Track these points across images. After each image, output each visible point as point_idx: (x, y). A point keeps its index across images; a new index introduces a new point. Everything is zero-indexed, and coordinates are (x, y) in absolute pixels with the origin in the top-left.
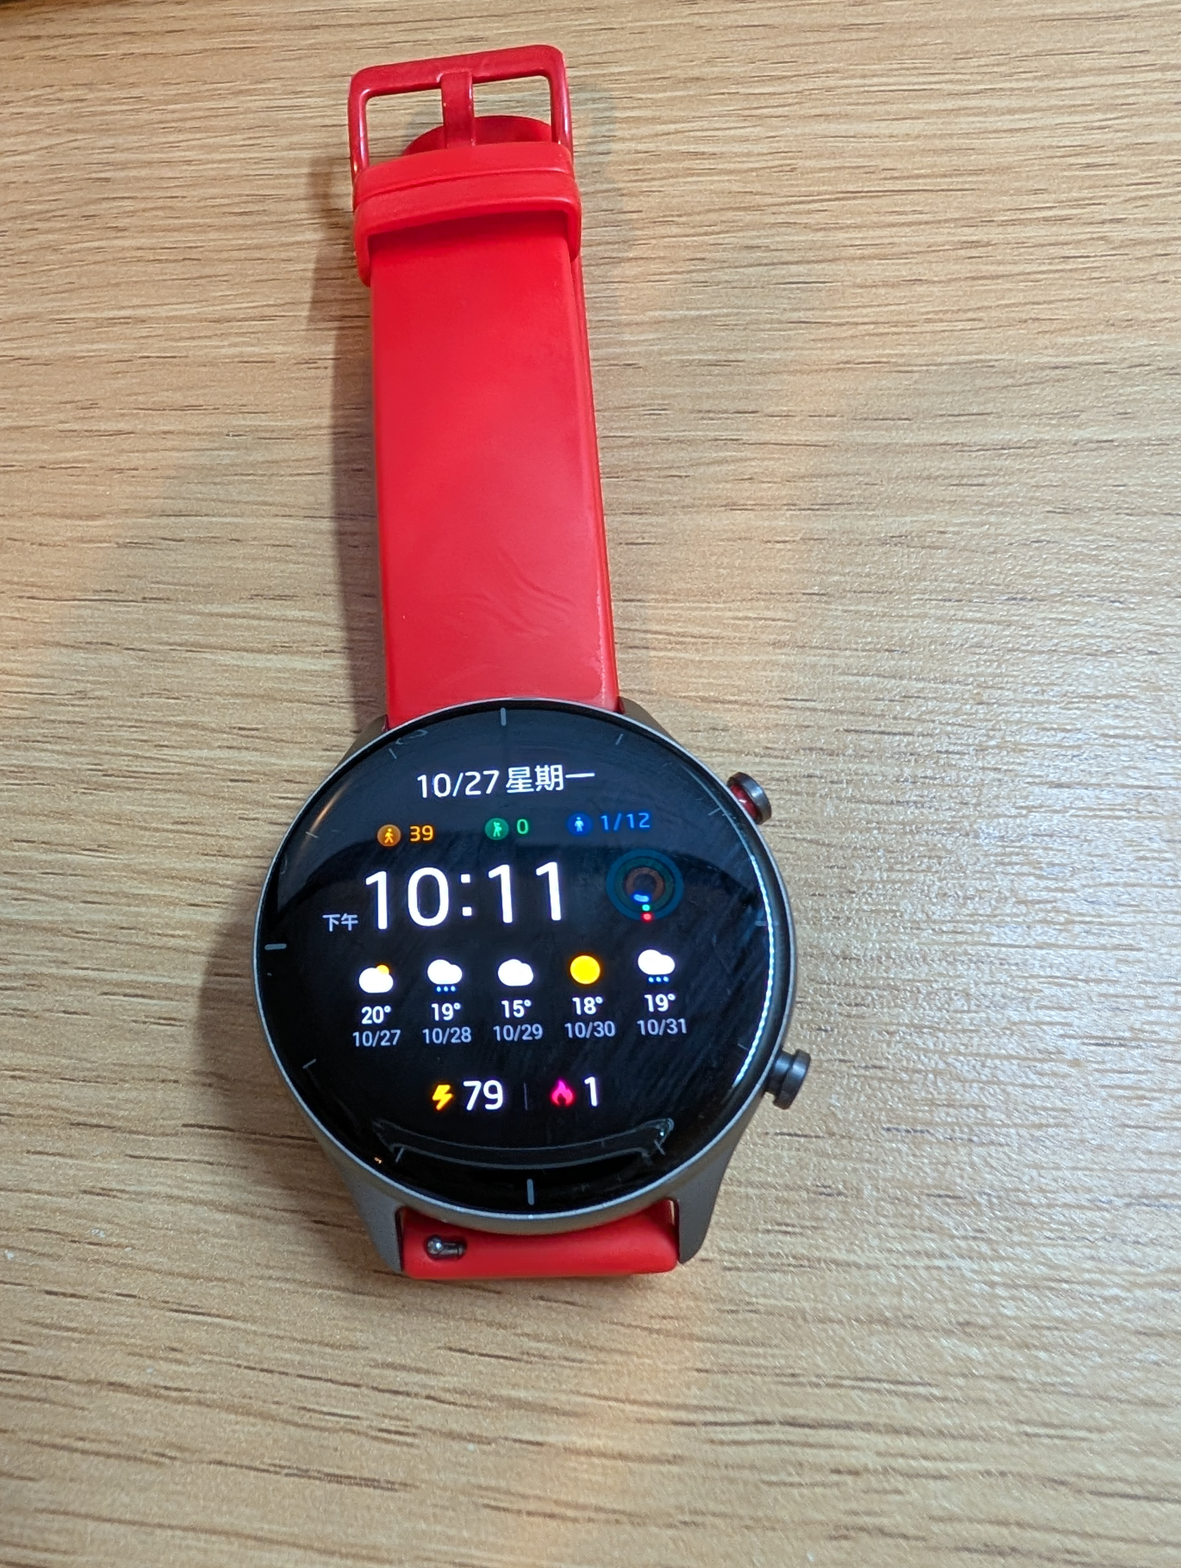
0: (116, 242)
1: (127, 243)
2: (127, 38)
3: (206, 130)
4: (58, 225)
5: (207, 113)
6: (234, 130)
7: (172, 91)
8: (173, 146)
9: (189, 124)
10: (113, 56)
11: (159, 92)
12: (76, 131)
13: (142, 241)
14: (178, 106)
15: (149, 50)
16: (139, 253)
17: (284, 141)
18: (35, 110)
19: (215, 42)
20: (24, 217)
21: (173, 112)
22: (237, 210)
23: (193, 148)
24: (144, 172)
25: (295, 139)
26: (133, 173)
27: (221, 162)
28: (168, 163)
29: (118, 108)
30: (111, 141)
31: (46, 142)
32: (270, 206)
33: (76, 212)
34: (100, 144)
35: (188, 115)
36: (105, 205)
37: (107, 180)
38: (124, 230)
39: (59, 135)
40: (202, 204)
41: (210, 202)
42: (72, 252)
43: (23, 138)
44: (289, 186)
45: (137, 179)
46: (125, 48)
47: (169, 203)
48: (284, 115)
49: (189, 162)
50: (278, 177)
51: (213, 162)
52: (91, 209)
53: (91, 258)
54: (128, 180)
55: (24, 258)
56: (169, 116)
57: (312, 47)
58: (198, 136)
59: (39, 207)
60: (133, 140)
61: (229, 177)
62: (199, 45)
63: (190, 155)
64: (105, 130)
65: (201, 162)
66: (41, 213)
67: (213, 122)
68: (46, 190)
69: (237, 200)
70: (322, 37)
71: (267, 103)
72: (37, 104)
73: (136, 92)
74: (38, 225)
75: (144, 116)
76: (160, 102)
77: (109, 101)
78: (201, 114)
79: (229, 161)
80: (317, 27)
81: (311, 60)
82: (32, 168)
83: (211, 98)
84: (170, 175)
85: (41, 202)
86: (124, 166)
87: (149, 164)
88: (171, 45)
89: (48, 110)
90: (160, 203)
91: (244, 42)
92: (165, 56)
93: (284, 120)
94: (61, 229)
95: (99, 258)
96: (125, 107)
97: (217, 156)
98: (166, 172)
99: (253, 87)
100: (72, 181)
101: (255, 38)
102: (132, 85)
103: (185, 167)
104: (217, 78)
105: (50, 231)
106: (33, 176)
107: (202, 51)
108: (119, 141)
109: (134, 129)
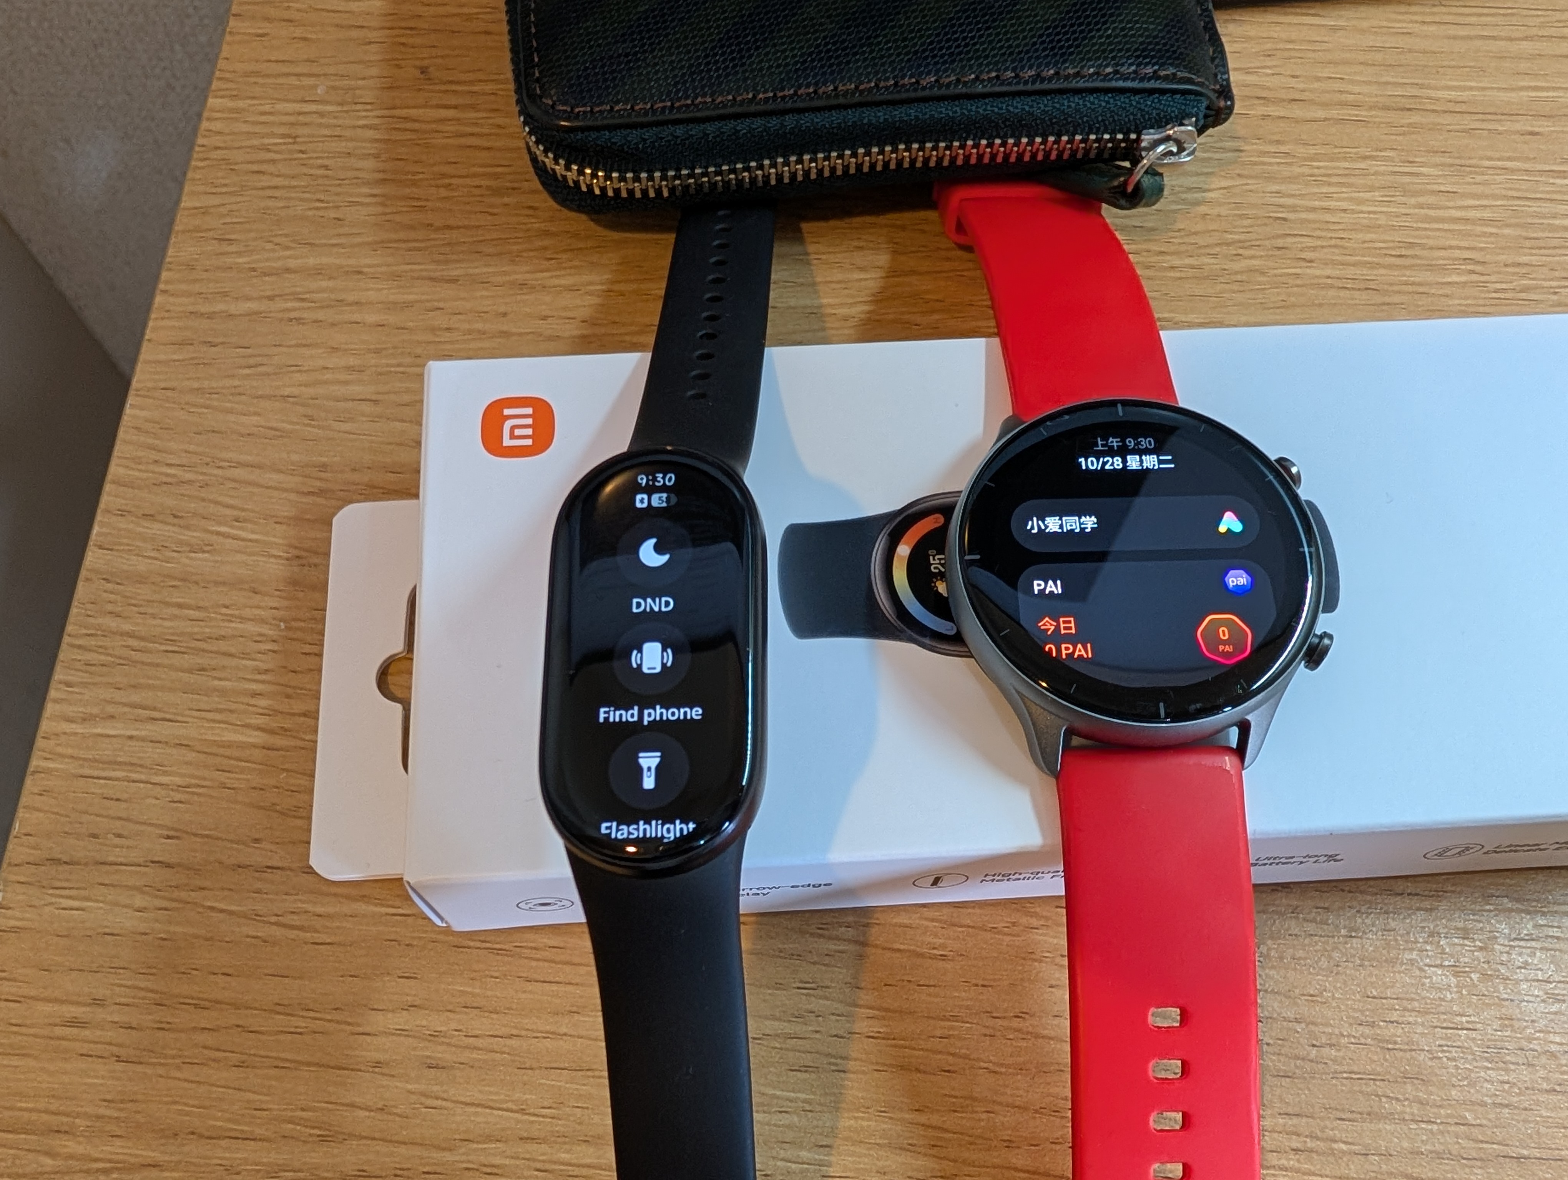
0: (1308, 271)
1: (1318, 272)
2: (1262, 102)
3: (1350, 185)
4: (1258, 253)
5: (1347, 172)
6: (1372, 189)
7: (1312, 150)
8: (1328, 197)
9: (1334, 180)
10: (1254, 116)
11: (1301, 151)
12: (1247, 177)
13: (1328, 272)
14: (1321, 164)
15: (1282, 114)
16: (1329, 281)
17: (1413, 201)
19: (1334, 113)
20: (1228, 244)
21: (1318, 168)
22: (1394, 253)
23: (1344, 199)
24: (1311, 216)
25: (1421, 200)
26: (1304, 215)
27: (1369, 212)
28: (1327, 209)
29: (1272, 160)
30: (1276, 188)
31: (1225, 183)
32: (1417, 251)
33: (1267, 243)
34: (1268, 190)
35: (1330, 172)
36: (1290, 240)
37: (1284, 219)
38: (1311, 261)
39: (1232, 178)
40: (1366, 245)
41: (1370, 245)
42: (1276, 276)
44: (1428, 237)
45: (1308, 221)
46: (1261, 110)
47: (1339, 242)
48: (1407, 179)
49: (1345, 211)
50: (1417, 229)
51: (1362, 212)
52: (1280, 242)
53: (1291, 282)
54: (1303, 221)
55: (1239, 277)
56: (1316, 171)
57: (1410, 125)
58: (1345, 190)
59: (1236, 237)
60: (1293, 188)
61: (1379, 226)
62: (1321, 114)
63: (1344, 205)
64: (1270, 178)
65: (1353, 212)
66: (1240, 241)
67: (1352, 180)
68: (1238, 223)
69: (1391, 245)
70: (1415, 118)
71: (1391, 169)
73: (1283, 149)
74: (1241, 251)
75: (1296, 170)
76: (1305, 159)
77: (1266, 154)
78: (1341, 172)
79: (1374, 213)
80: (1409, 110)
81: (1414, 136)
82: (1221, 204)
83: (1345, 159)
84: (1334, 220)
85: (1235, 233)
86: (1294, 209)
87: (1314, 209)
88: (1297, 111)
89: (1217, 156)
90: (1333, 242)
91: (1357, 116)
92: (1297, 121)
93: (1409, 183)
94: (1261, 256)
95: (1299, 282)
96: (1278, 160)
97: (1365, 208)
98: (1328, 217)
99: (1374, 154)
100: (1256, 218)
101: (1364, 113)
102: (1278, 142)
103: (1343, 215)
104: (1345, 144)
105: (1253, 257)
106: (1224, 211)
107: (1325, 120)
108: (1283, 188)
109: (1292, 179)
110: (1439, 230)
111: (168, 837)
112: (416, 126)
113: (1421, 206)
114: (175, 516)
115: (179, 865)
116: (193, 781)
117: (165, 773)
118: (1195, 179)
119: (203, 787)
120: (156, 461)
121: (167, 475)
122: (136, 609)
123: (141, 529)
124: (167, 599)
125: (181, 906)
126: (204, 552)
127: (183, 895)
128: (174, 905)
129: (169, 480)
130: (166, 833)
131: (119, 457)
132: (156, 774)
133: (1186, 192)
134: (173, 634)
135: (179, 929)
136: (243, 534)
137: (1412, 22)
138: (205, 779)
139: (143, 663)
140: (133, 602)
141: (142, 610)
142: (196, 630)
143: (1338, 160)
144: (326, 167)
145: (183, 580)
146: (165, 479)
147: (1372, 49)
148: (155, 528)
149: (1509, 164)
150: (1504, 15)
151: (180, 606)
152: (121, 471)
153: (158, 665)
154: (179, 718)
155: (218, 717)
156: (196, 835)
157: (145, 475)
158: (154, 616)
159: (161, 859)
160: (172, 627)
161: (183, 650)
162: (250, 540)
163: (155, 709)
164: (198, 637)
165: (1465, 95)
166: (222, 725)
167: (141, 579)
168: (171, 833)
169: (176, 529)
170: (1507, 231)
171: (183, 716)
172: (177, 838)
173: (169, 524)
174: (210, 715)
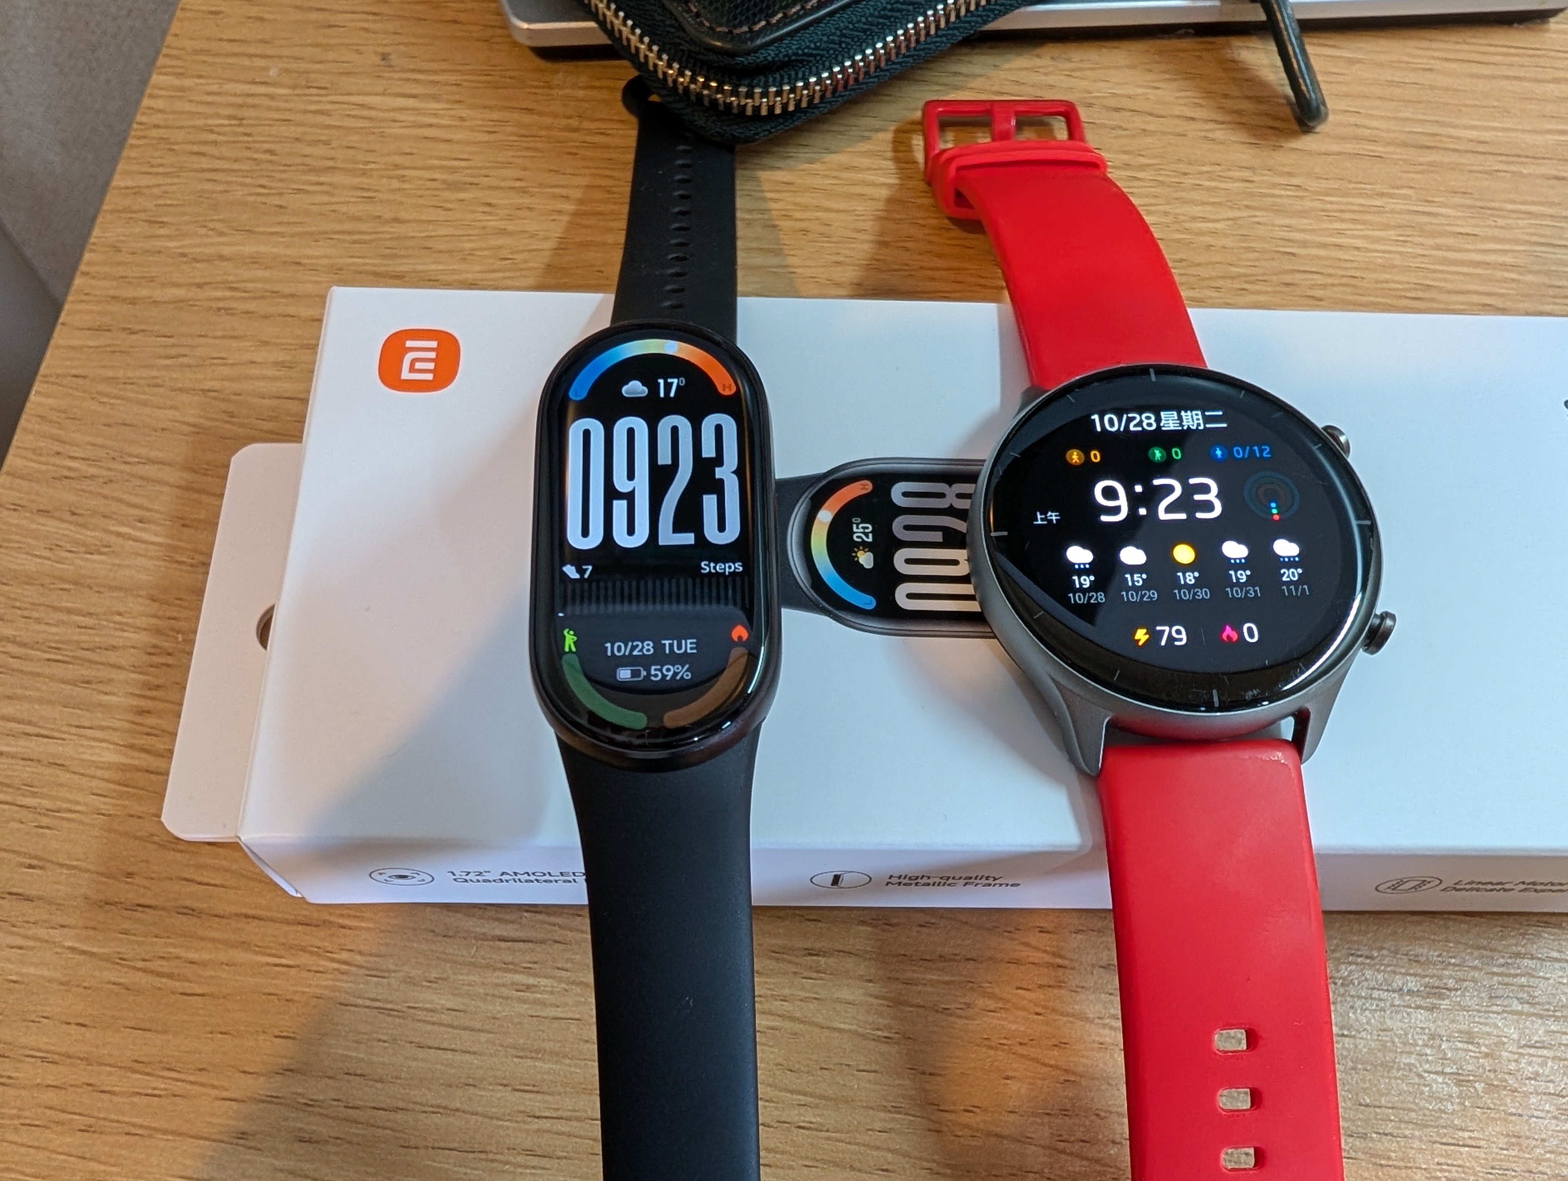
3: (1364, 222)
4: (1264, 288)
5: (1361, 209)
6: (1387, 227)
7: (1324, 184)
8: (1340, 233)
9: (1347, 216)
11: (1313, 185)
12: (1255, 209)
14: (1334, 199)
17: (1430, 242)
18: (1212, 184)
19: (1348, 147)
20: (1232, 278)
21: (1331, 203)
23: (1357, 237)
24: (1322, 252)
25: (1440, 241)
26: (1314, 252)
27: (1384, 252)
28: (1340, 246)
29: (1283, 192)
30: (1286, 221)
31: (1231, 214)
32: (1434, 294)
33: (1274, 278)
34: (1278, 222)
35: (1343, 207)
37: (1294, 254)
38: (1320, 300)
39: (1239, 209)
40: (1379, 285)
41: (1385, 285)
43: (1208, 208)
44: (1445, 280)
45: (1319, 257)
48: (1425, 219)
49: (1357, 248)
50: (1434, 271)
51: (1377, 251)
52: (1288, 278)
56: (1329, 206)
57: (1429, 164)
58: (1359, 227)
59: (1242, 270)
60: (1304, 222)
61: (1395, 266)
63: (1359, 243)
64: (1279, 211)
65: (1367, 250)
67: (1368, 217)
68: (1244, 256)
69: (1407, 286)
71: (1407, 207)
72: (1211, 179)
73: (1295, 181)
75: (1308, 204)
76: (1319, 193)
77: (1275, 185)
78: (1356, 208)
79: (1390, 252)
80: (1429, 147)
81: (1433, 175)
82: (1226, 236)
83: (1360, 195)
84: (1346, 257)
85: (1241, 266)
86: (1304, 244)
87: (1325, 246)
89: (1223, 185)
90: (1344, 280)
91: (1373, 151)
93: (1426, 224)
96: (1290, 193)
97: (1380, 247)
98: (1341, 255)
99: (1392, 191)
100: (1263, 251)
101: (1381, 149)
102: (1289, 174)
103: (1356, 253)
104: (1360, 179)
105: (1258, 293)
106: (1229, 243)
107: (1339, 154)
108: (1293, 222)
109: (1303, 213)
110: (1457, 273)
111: (31, 867)
112: (373, 113)
113: (1438, 248)
114: (73, 514)
115: (40, 898)
116: (64, 805)
117: (34, 795)
118: (1200, 208)
119: (75, 812)
120: (58, 453)
121: (70, 469)
122: (19, 612)
123: (35, 526)
124: (56, 604)
125: (38, 944)
126: (101, 553)
127: (42, 932)
128: (31, 943)
129: (72, 474)
130: (28, 861)
131: (18, 447)
132: (24, 796)
133: (1190, 221)
134: (57, 642)
135: (32, 970)
136: (145, 536)
137: (1433, 58)
138: (77, 803)
139: (21, 671)
140: (18, 604)
141: (26, 613)
142: (84, 638)
143: (1354, 196)
144: (271, 152)
145: (76, 583)
146: (66, 473)
147: (1391, 83)
148: (51, 526)
149: (1532, 208)
150: (1531, 56)
151: (69, 611)
152: (19, 462)
153: (38, 675)
154: (57, 734)
155: (99, 734)
156: (62, 865)
157: (43, 468)
158: (38, 621)
159: (20, 891)
160: (57, 634)
161: (67, 659)
162: (152, 543)
163: (29, 723)
164: (85, 646)
165: (1487, 136)
166: (104, 745)
167: (29, 580)
168: (35, 862)
169: (72, 527)
170: (1530, 278)
171: (61, 732)
172: (41, 868)
173: (66, 521)
174: (89, 732)
